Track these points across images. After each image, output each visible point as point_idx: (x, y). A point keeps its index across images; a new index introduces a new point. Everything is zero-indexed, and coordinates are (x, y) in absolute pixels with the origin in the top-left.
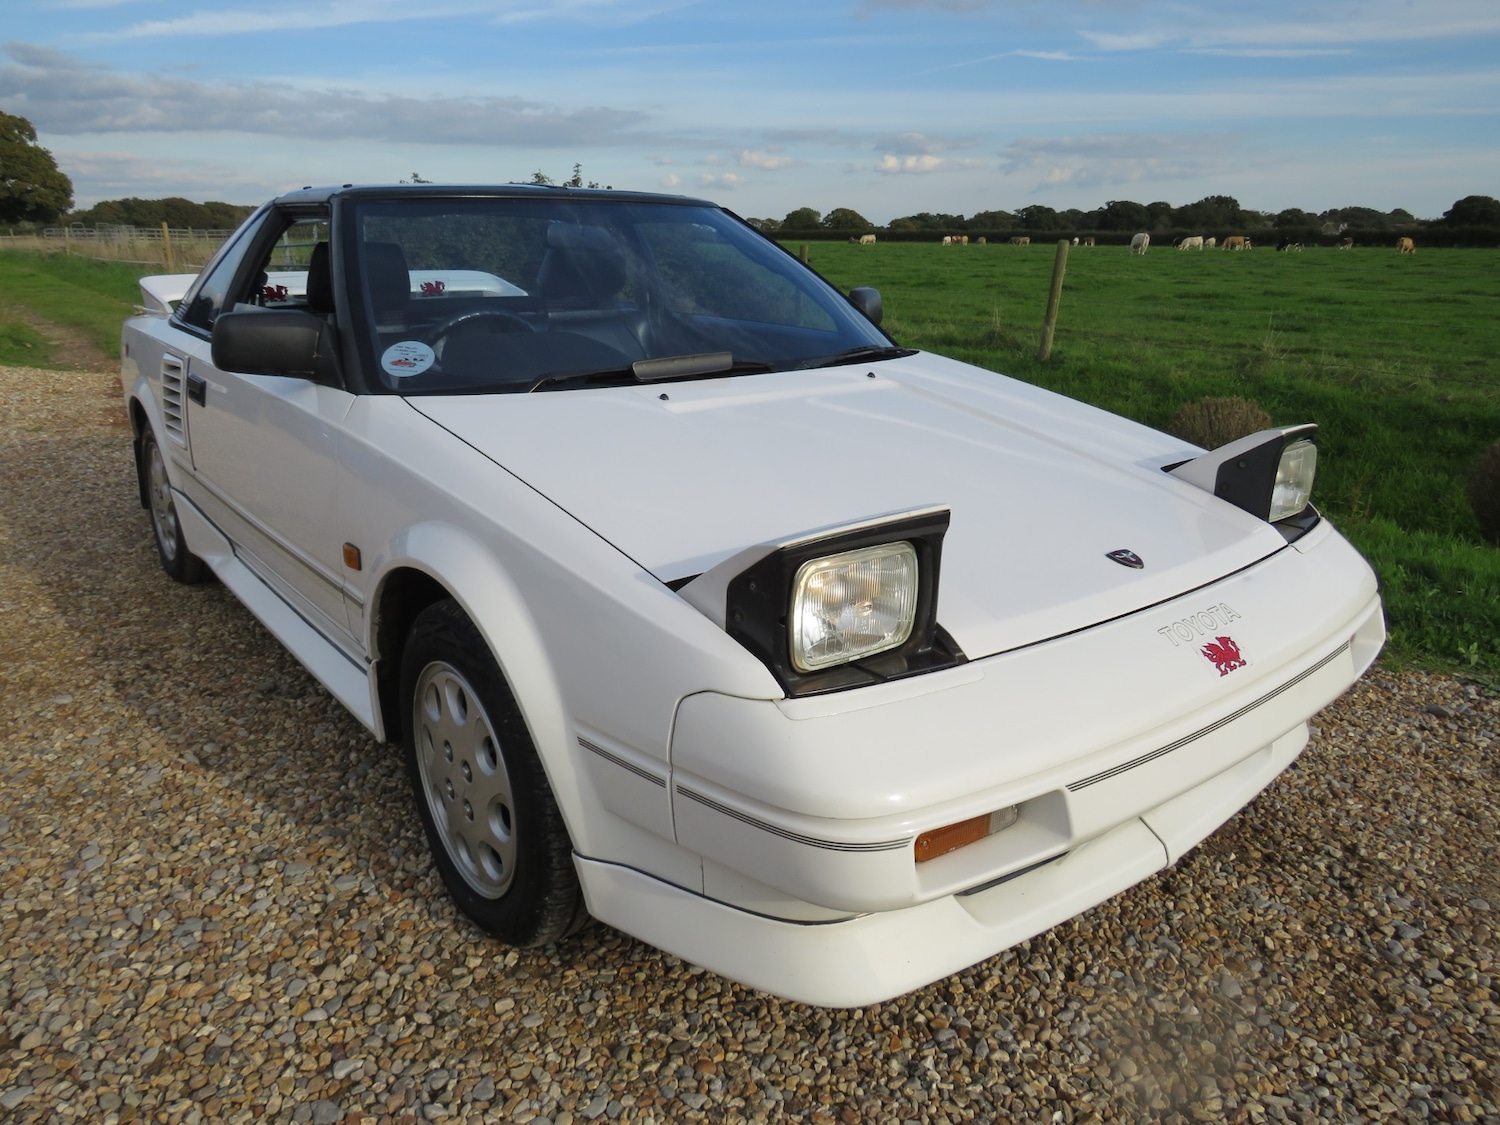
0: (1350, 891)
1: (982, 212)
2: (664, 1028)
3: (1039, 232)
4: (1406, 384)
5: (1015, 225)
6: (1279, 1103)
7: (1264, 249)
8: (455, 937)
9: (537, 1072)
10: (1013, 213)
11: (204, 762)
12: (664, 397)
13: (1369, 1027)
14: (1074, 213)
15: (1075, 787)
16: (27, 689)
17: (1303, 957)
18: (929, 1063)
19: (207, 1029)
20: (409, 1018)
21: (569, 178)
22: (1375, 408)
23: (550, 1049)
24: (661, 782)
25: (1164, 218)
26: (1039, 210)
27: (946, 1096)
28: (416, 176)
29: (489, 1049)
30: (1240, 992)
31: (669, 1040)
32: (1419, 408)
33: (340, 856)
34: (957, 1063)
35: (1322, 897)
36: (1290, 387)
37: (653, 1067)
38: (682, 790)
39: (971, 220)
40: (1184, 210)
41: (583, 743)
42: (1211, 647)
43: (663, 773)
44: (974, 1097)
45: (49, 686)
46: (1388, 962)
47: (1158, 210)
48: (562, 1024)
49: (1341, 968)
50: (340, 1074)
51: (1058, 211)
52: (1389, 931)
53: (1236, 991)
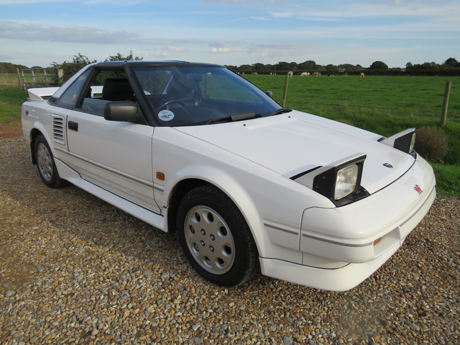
0: (431, 250)
1: (242, 65)
2: (280, 305)
3: (260, 71)
4: (385, 115)
5: (252, 69)
6: (443, 304)
7: (324, 76)
8: (206, 287)
9: (252, 321)
10: (251, 65)
11: (96, 243)
12: (244, 125)
13: (453, 284)
14: (269, 65)
15: (401, 225)
16: (20, 225)
17: (429, 268)
18: (354, 305)
19: (148, 322)
20: (207, 312)
21: (129, 55)
22: (378, 122)
23: (252, 315)
24: (297, 234)
25: (295, 67)
26: (259, 64)
27: (362, 313)
28: (79, 54)
29: (234, 317)
30: (419, 278)
31: (283, 308)
32: (390, 121)
33: (158, 267)
34: (361, 304)
35: (426, 253)
36: (354, 116)
37: (283, 316)
38: (304, 235)
39: (239, 67)
40: (300, 65)
41: (266, 225)
42: (415, 187)
43: (298, 231)
44: (369, 312)
45: (27, 224)
46: (449, 267)
47: (293, 64)
48: (251, 307)
49: (439, 270)
50: (195, 329)
51: (265, 65)
52: (446, 259)
53: (418, 278)
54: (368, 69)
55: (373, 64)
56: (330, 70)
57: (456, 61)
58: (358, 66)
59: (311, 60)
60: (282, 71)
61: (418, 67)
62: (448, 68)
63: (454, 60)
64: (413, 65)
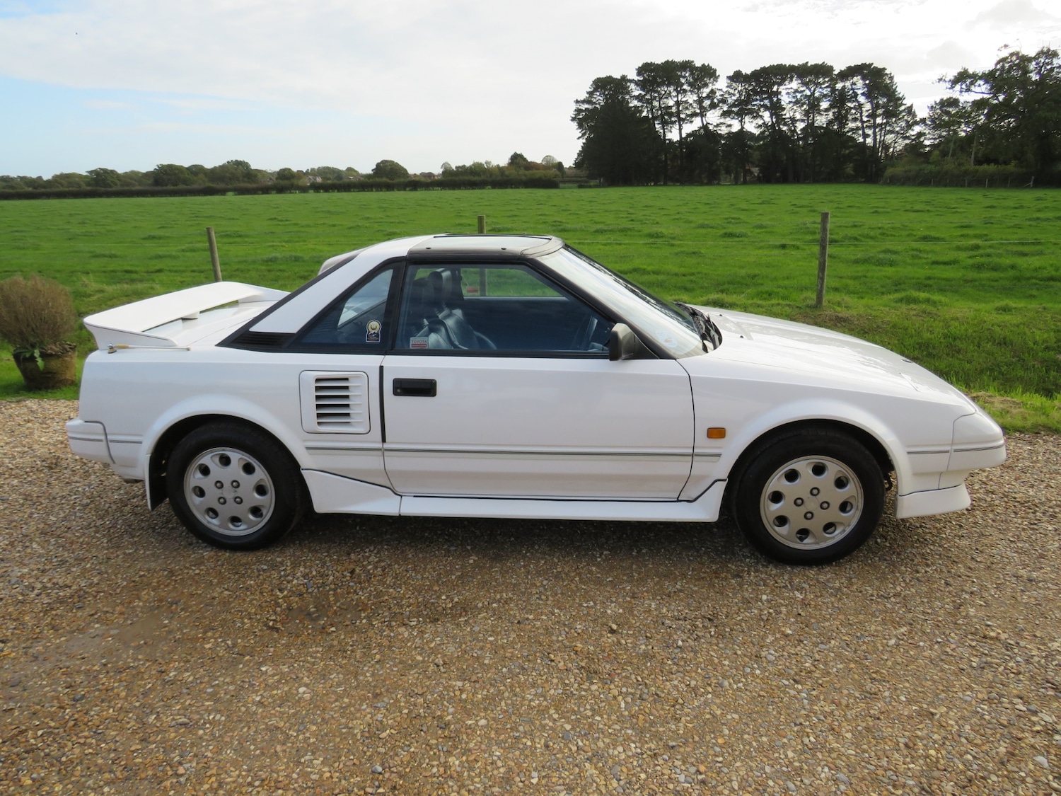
54: (368, 176)
55: (378, 165)
56: (286, 182)
57: (525, 159)
58: (350, 169)
59: (240, 159)
60: (170, 187)
61: (463, 171)
62: (513, 173)
63: (521, 156)
64: (454, 168)
